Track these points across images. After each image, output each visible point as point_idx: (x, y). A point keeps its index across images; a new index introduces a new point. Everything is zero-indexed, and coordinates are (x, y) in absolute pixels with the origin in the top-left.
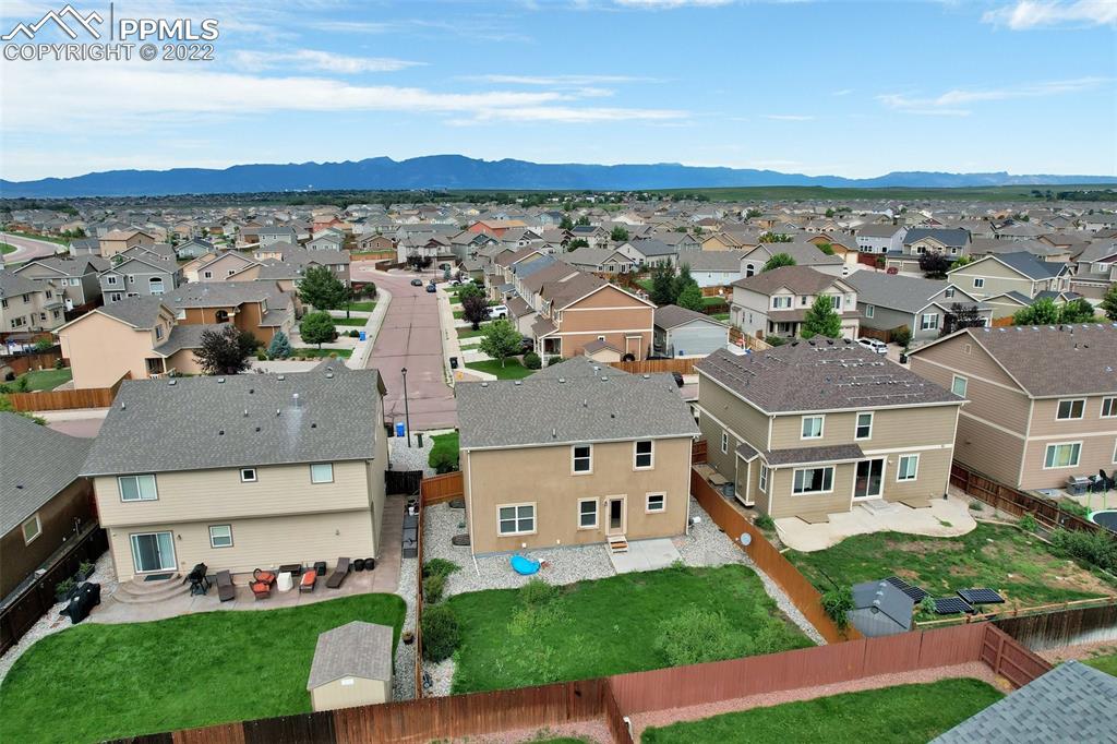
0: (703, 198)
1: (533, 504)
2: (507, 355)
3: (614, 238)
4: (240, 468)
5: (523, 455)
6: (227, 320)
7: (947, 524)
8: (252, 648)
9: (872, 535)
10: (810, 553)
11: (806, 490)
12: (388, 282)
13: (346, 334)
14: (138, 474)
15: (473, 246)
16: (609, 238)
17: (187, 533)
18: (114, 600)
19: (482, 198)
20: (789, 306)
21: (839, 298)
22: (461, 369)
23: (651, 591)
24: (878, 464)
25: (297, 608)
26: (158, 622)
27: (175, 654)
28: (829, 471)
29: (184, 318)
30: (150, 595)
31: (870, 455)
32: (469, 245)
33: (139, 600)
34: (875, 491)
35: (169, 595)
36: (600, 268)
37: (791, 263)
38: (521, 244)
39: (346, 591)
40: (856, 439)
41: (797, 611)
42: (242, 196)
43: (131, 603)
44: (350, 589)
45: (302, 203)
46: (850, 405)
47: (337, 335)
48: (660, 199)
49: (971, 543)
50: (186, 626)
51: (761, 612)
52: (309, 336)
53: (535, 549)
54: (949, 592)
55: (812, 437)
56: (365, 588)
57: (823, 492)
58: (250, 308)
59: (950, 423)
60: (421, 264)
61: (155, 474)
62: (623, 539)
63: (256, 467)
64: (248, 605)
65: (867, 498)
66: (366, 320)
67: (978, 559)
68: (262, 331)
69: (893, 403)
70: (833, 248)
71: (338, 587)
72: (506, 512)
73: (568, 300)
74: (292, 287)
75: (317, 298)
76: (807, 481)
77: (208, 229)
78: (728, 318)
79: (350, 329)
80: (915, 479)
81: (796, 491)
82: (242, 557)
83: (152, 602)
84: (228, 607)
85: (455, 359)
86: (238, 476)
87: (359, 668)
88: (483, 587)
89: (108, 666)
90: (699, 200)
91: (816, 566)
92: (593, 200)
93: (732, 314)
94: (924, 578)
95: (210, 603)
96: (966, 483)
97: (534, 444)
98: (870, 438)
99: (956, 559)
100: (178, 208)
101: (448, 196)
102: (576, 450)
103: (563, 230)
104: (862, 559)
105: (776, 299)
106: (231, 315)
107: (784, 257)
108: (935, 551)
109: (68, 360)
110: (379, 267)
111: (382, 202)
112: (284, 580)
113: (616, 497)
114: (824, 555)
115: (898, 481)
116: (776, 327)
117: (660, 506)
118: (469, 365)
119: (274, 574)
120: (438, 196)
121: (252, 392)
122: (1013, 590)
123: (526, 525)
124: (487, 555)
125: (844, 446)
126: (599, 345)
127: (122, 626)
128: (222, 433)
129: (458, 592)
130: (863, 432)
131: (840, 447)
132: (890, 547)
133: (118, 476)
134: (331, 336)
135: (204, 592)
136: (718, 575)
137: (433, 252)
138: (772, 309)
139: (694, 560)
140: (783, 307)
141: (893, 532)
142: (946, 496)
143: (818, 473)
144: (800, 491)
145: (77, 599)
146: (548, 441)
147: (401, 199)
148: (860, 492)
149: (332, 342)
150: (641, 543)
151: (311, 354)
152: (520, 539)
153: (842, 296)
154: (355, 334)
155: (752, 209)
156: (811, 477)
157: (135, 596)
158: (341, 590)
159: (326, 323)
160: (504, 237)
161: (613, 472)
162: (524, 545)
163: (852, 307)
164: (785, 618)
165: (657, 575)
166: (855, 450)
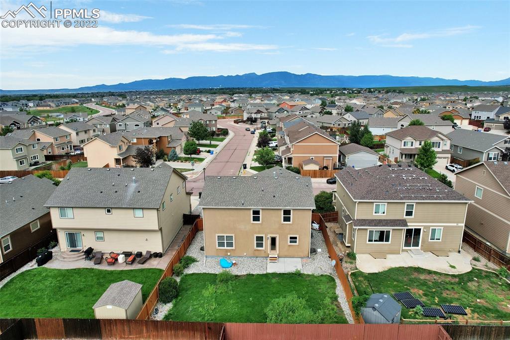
0: (401, 91)
1: (233, 235)
2: (267, 164)
3: (346, 110)
4: (105, 208)
5: (228, 212)
6: (153, 143)
7: (453, 267)
8: (96, 286)
9: (408, 268)
10: (369, 274)
11: (375, 241)
12: (236, 129)
13: (206, 151)
14: (66, 207)
15: (277, 113)
16: (343, 110)
17: (85, 233)
18: (56, 259)
19: (294, 91)
20: (412, 146)
21: (440, 143)
22: (248, 169)
23: (279, 283)
24: (418, 231)
25: (122, 271)
26: (68, 270)
27: (66, 285)
28: (388, 232)
29: (136, 142)
30: (70, 258)
31: (412, 226)
32: (275, 113)
33: (65, 260)
34: (416, 244)
35: (76, 259)
36: (334, 125)
37: (421, 124)
38: (300, 113)
39: (146, 266)
40: (405, 217)
41: (347, 303)
42: (192, 90)
43: (61, 261)
44: (148, 265)
45: (215, 93)
46: (401, 199)
47: (200, 152)
48: (379, 92)
49: (463, 279)
50: (76, 273)
51: (328, 301)
52: (187, 151)
53: (233, 257)
54: (436, 304)
55: (380, 214)
56: (153, 265)
57: (384, 243)
58: (163, 138)
59: (462, 212)
60: (252, 121)
61: (72, 207)
62: (276, 256)
63: (112, 208)
64: (104, 267)
65: (412, 248)
66: (218, 145)
67: (463, 288)
68: (168, 148)
69: (426, 199)
70: (453, 117)
71: (143, 263)
72: (220, 238)
73: (297, 139)
74: (186, 130)
75: (196, 135)
76: (376, 236)
77: (172, 104)
78: (383, 151)
79: (208, 149)
80: (440, 240)
81: (369, 241)
82: (107, 246)
83: (70, 261)
84: (97, 267)
85: (245, 165)
86: (104, 211)
87: (116, 302)
88: (204, 271)
89: (41, 286)
90: (399, 93)
91: (368, 281)
92: (346, 92)
93: (385, 148)
94: (425, 295)
95: (89, 264)
96: (475, 246)
97: (233, 207)
98: (413, 217)
99: (449, 287)
100: (165, 95)
101: (280, 90)
102: (253, 211)
103: (321, 107)
104: (395, 280)
105: (405, 142)
106: (154, 141)
107: (418, 121)
108: (439, 281)
109: (86, 158)
110: (236, 122)
111: (249, 93)
112: (121, 258)
113: (273, 236)
114: (375, 276)
115: (430, 240)
116: (404, 156)
117: (296, 242)
118: (252, 168)
119: (118, 255)
120: (274, 91)
121: (119, 175)
122: (476, 309)
123: (230, 245)
124: (212, 257)
125: (398, 220)
126: (311, 161)
127: (53, 270)
128: (102, 192)
129: (191, 272)
130: (409, 213)
131: (395, 220)
132: (415, 275)
133: (59, 207)
134: (198, 152)
135: (90, 259)
136: (316, 279)
137: (259, 116)
138: (403, 147)
139: (308, 270)
140: (409, 146)
141: (419, 268)
142: (459, 252)
143: (382, 233)
144: (372, 241)
145: (40, 256)
146: (240, 206)
147: (258, 92)
148: (407, 244)
149: (198, 154)
150: (285, 259)
151: (186, 160)
152: (227, 251)
153: (441, 142)
154: (209, 152)
155: (422, 97)
156: (378, 234)
157: (64, 258)
158: (144, 265)
159: (194, 146)
160: (292, 109)
161: (272, 223)
162: (229, 254)
163: (448, 147)
164: (339, 306)
165: (286, 276)
166: (403, 223)
